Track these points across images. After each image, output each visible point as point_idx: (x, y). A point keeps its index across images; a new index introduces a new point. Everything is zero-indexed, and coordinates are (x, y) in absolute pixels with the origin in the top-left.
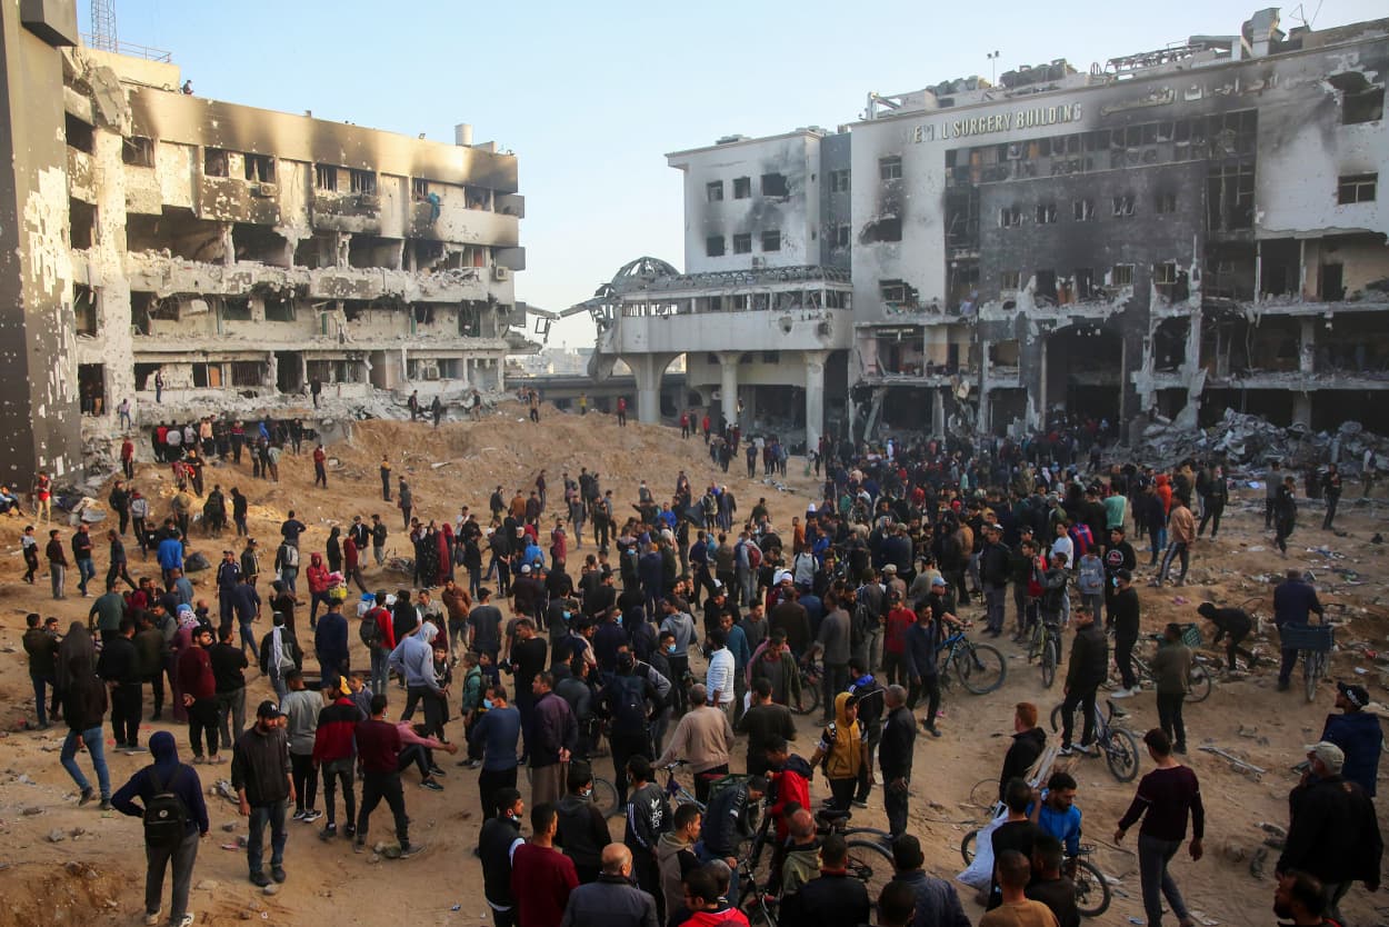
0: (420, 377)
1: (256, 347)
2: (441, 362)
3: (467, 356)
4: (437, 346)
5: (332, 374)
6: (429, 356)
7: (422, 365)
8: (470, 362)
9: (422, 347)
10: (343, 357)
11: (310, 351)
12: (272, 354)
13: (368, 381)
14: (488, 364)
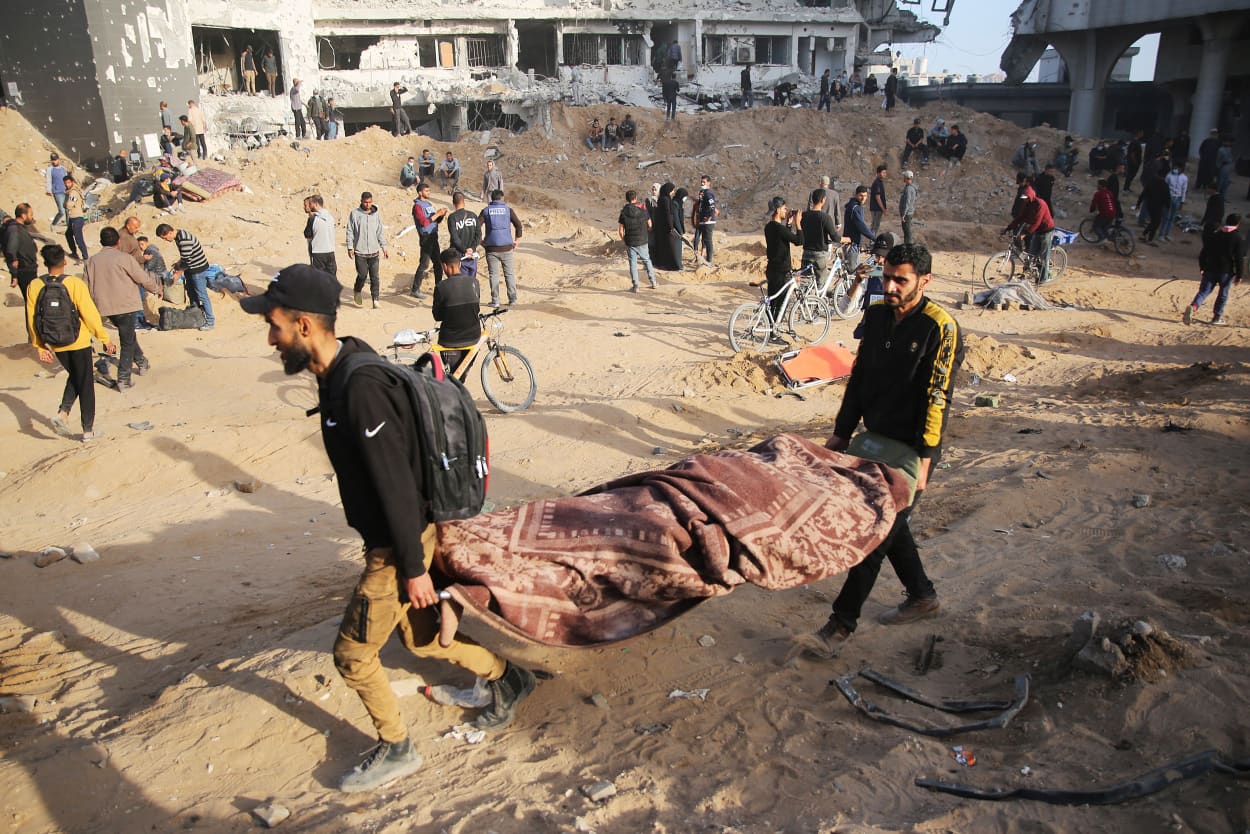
0: (729, 61)
1: (488, 14)
2: (761, 42)
3: (799, 33)
4: (747, 17)
5: (602, 54)
6: (740, 31)
7: (732, 44)
8: (803, 42)
9: (726, 17)
10: (615, 30)
11: (568, 22)
12: (512, 24)
13: (648, 61)
14: (831, 45)
